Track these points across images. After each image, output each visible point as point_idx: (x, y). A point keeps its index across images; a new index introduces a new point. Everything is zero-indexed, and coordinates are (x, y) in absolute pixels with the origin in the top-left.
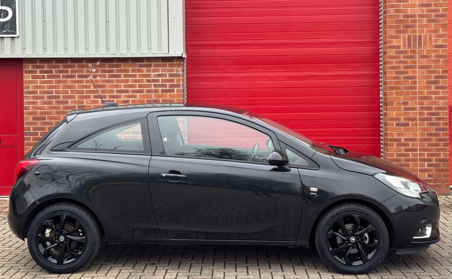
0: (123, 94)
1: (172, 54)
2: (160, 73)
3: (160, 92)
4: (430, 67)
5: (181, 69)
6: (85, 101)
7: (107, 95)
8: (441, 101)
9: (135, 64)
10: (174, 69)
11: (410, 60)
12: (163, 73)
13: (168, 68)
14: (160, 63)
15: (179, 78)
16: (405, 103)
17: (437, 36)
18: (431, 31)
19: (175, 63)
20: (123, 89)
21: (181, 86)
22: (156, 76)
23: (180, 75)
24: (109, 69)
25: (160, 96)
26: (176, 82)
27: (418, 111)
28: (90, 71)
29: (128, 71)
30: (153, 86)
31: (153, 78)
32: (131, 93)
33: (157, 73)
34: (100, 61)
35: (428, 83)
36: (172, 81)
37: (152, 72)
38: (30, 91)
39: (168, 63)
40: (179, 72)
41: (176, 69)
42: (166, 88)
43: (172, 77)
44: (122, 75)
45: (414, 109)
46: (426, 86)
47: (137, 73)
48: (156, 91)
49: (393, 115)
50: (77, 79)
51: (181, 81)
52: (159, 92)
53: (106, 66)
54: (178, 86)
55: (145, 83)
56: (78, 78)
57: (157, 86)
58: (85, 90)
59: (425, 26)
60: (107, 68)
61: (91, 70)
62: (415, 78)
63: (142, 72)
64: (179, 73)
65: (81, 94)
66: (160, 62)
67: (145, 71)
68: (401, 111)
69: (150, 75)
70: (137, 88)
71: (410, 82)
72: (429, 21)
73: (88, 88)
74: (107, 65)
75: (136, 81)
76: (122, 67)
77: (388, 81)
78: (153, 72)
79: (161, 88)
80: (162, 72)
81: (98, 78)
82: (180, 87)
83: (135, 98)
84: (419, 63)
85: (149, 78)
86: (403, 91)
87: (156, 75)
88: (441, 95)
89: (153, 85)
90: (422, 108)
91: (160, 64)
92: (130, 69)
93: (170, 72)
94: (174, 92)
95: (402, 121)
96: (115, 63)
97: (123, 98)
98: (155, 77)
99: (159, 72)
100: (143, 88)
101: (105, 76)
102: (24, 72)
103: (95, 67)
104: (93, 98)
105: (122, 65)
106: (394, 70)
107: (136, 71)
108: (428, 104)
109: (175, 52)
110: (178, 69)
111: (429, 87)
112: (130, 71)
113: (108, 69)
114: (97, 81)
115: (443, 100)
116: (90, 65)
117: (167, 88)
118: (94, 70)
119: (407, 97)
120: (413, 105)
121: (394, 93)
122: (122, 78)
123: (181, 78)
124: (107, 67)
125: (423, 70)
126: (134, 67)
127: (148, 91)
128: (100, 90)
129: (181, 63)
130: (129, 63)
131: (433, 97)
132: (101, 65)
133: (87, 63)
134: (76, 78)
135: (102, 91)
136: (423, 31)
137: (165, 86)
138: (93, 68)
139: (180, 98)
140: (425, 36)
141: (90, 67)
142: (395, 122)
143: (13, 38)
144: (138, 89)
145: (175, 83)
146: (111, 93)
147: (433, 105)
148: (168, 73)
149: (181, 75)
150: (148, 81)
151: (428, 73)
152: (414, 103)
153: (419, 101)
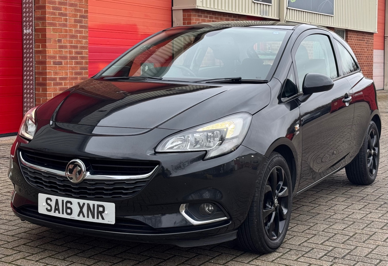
4: (76, 5)
16: (60, 41)
27: (68, 50)
35: (76, 21)
45: (65, 47)
46: (74, 25)
49: (51, 52)
62: (66, 15)
68: (56, 49)
71: (63, 19)
77: (47, 16)
86: (58, 28)
90: (71, 47)
95: (58, 60)
106: (51, 5)
108: (75, 43)
111: (76, 26)
115: (85, 39)
119: (61, 35)
120: (65, 44)
121: (51, 29)
125: (72, 8)
131: (79, 36)
142: (52, 60)
147: (79, 44)
151: (75, 11)
152: (66, 42)
153: (69, 39)
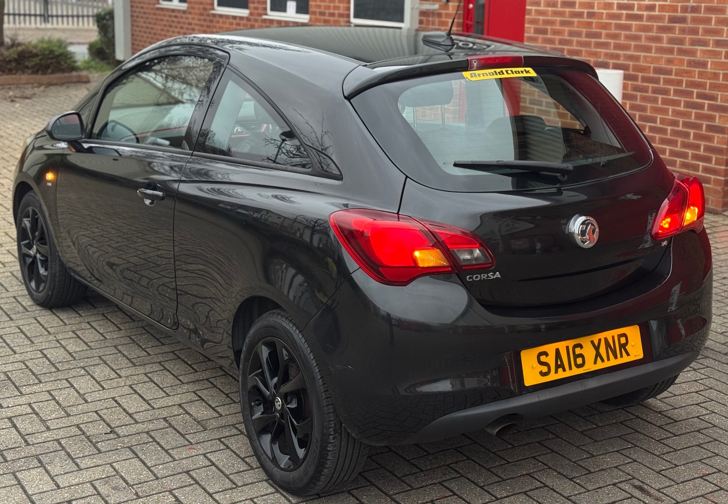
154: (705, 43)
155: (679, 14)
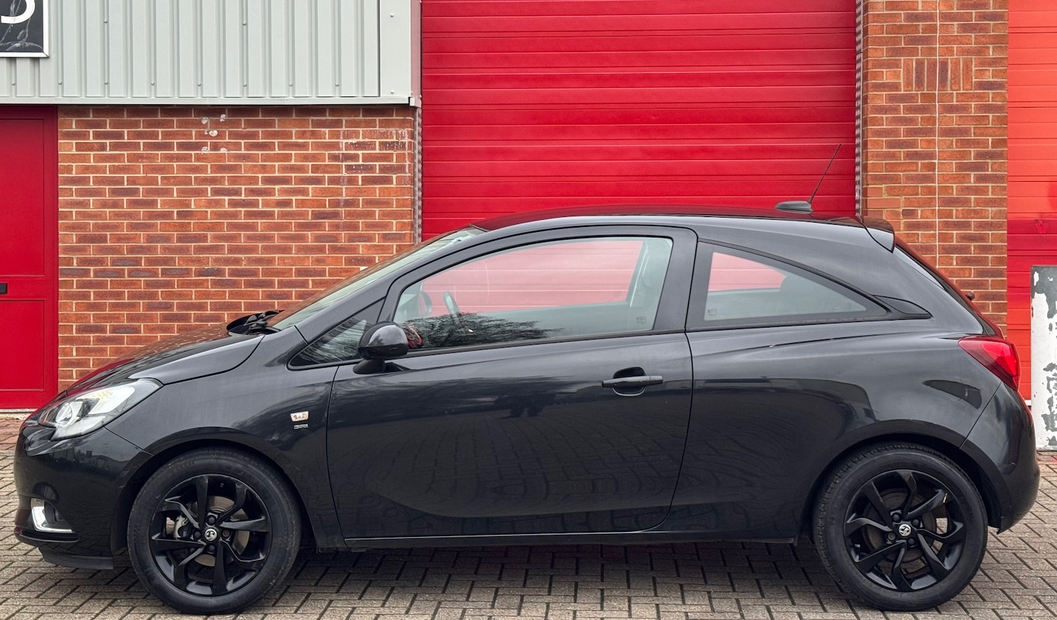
0: (277, 187)
1: (386, 99)
2: (361, 140)
3: (360, 183)
4: (965, 132)
5: (406, 132)
6: (193, 201)
7: (243, 187)
8: (990, 209)
9: (305, 120)
10: (391, 133)
11: (920, 115)
12: (367, 140)
13: (377, 128)
14: (361, 118)
15: (403, 152)
16: (908, 214)
17: (982, 63)
18: (968, 52)
19: (394, 118)
20: (277, 174)
21: (407, 170)
22: (352, 146)
23: (404, 144)
24: (248, 130)
25: (360, 192)
26: (395, 160)
27: (937, 232)
28: (206, 133)
29: (289, 135)
30: (344, 169)
31: (344, 152)
32: (295, 184)
33: (354, 141)
34: (227, 111)
35: (961, 167)
36: (387, 157)
37: (342, 138)
38: (73, 177)
39: (377, 119)
40: (403, 138)
41: (397, 133)
42: (372, 173)
43: (386, 150)
44: (276, 144)
45: (930, 226)
46: (955, 176)
47: (310, 141)
48: (351, 181)
50: (176, 152)
51: (407, 159)
52: (358, 182)
53: (241, 124)
54: (400, 169)
55: (327, 163)
56: (178, 149)
57: (354, 169)
58: (193, 176)
59: (956, 40)
60: (242, 129)
61: (208, 132)
62: (931, 156)
63: (321, 139)
64: (403, 141)
65: (185, 185)
66: (361, 115)
67: (327, 136)
68: (900, 230)
69: (338, 143)
70: (308, 173)
71: (920, 165)
72: (964, 28)
73: (200, 173)
74: (243, 122)
75: (306, 158)
76: (277, 125)
77: (871, 162)
78: (344, 138)
79: (361, 173)
80: (363, 138)
81: (223, 151)
82: (405, 172)
83: (303, 195)
84: (940, 122)
85: (337, 152)
86: (905, 187)
87: (352, 144)
88: (990, 196)
89: (344, 166)
90: (947, 225)
91: (360, 121)
92: (294, 130)
93: (382, 139)
94: (392, 183)
96: (260, 118)
97: (277, 195)
98: (350, 150)
99: (357, 137)
100: (321, 173)
101: (238, 146)
102: (59, 134)
103: (216, 125)
104: (212, 195)
105: (277, 122)
106: (884, 139)
107: (308, 135)
108: (961, 216)
109: (392, 93)
110: (400, 132)
111: (963, 177)
112: (294, 134)
113: (244, 130)
114: (222, 156)
115: (994, 207)
116: (205, 121)
117: (375, 173)
118: (215, 133)
119: (913, 200)
120: (927, 218)
121: (884, 189)
122: (277, 151)
123: (406, 152)
124: (243, 126)
125: (951, 138)
126: (304, 127)
127: (333, 181)
128: (226, 178)
129: (408, 118)
130: (291, 116)
131: (973, 200)
132: (230, 121)
133: (199, 116)
134: (173, 150)
135: (232, 179)
136: (950, 51)
137: (371, 169)
138: (213, 128)
139: (404, 196)
140: (956, 63)
141: (205, 126)
143: (36, 60)
144: (310, 174)
145: (394, 163)
146: (251, 184)
147: (973, 218)
148: (377, 141)
149: (407, 146)
150: (335, 158)
151: (961, 145)
152: (928, 214)
153: (941, 208)
154: (370, 238)
155: (328, 209)
